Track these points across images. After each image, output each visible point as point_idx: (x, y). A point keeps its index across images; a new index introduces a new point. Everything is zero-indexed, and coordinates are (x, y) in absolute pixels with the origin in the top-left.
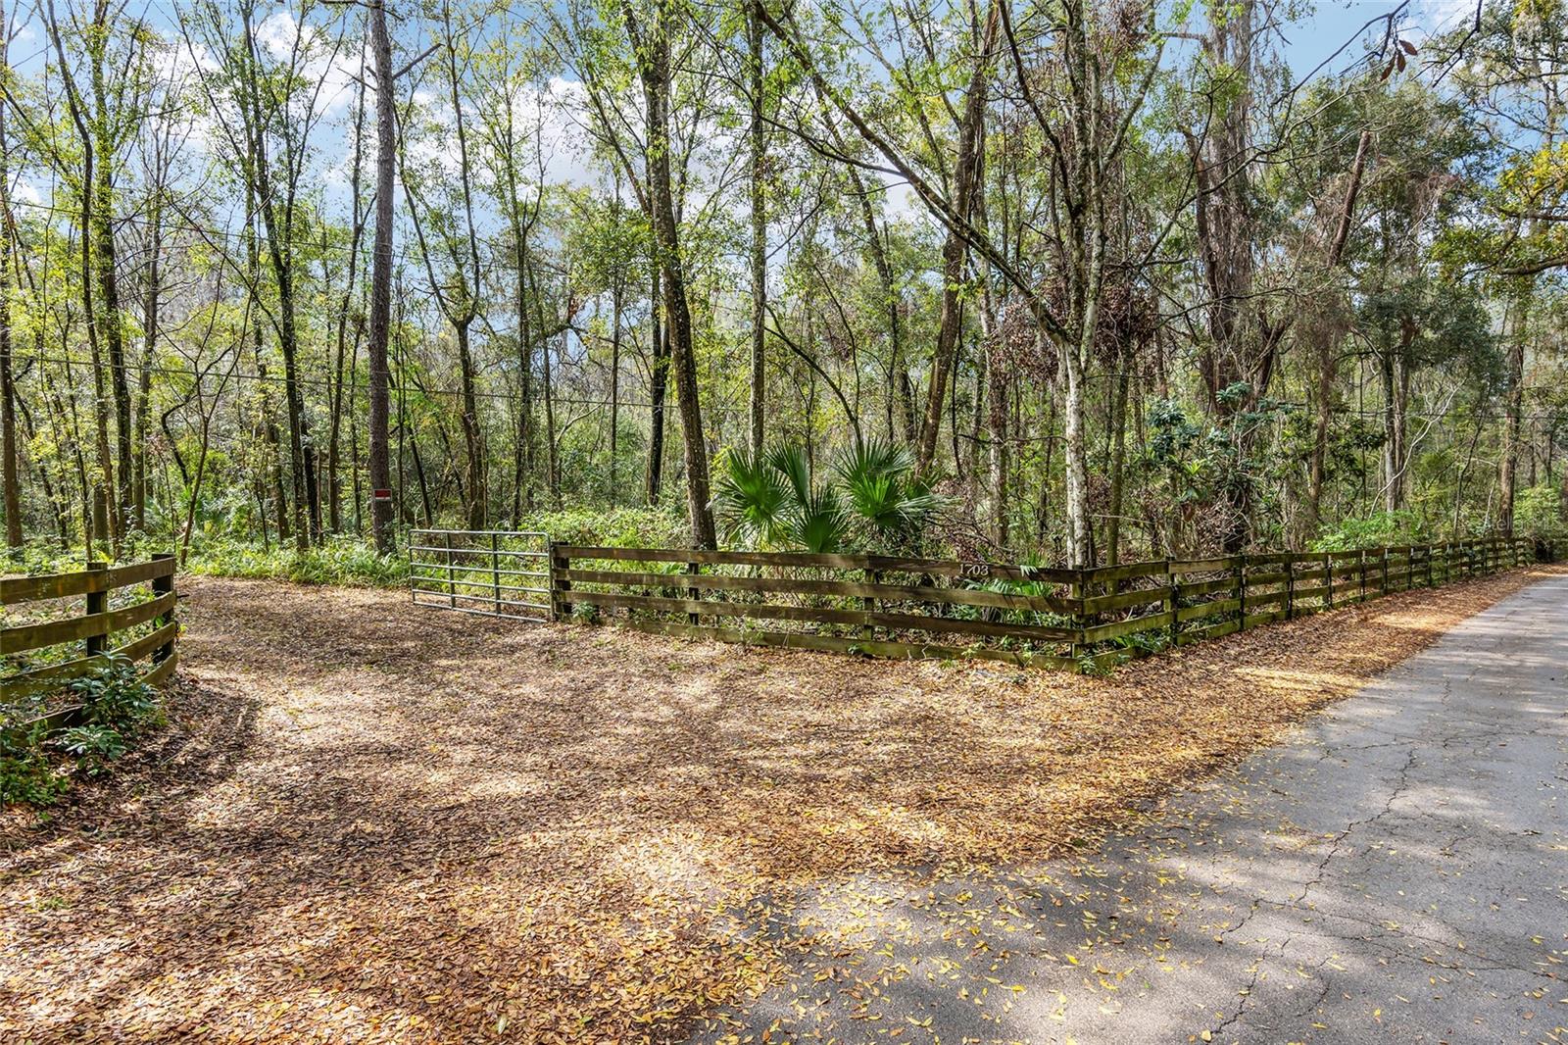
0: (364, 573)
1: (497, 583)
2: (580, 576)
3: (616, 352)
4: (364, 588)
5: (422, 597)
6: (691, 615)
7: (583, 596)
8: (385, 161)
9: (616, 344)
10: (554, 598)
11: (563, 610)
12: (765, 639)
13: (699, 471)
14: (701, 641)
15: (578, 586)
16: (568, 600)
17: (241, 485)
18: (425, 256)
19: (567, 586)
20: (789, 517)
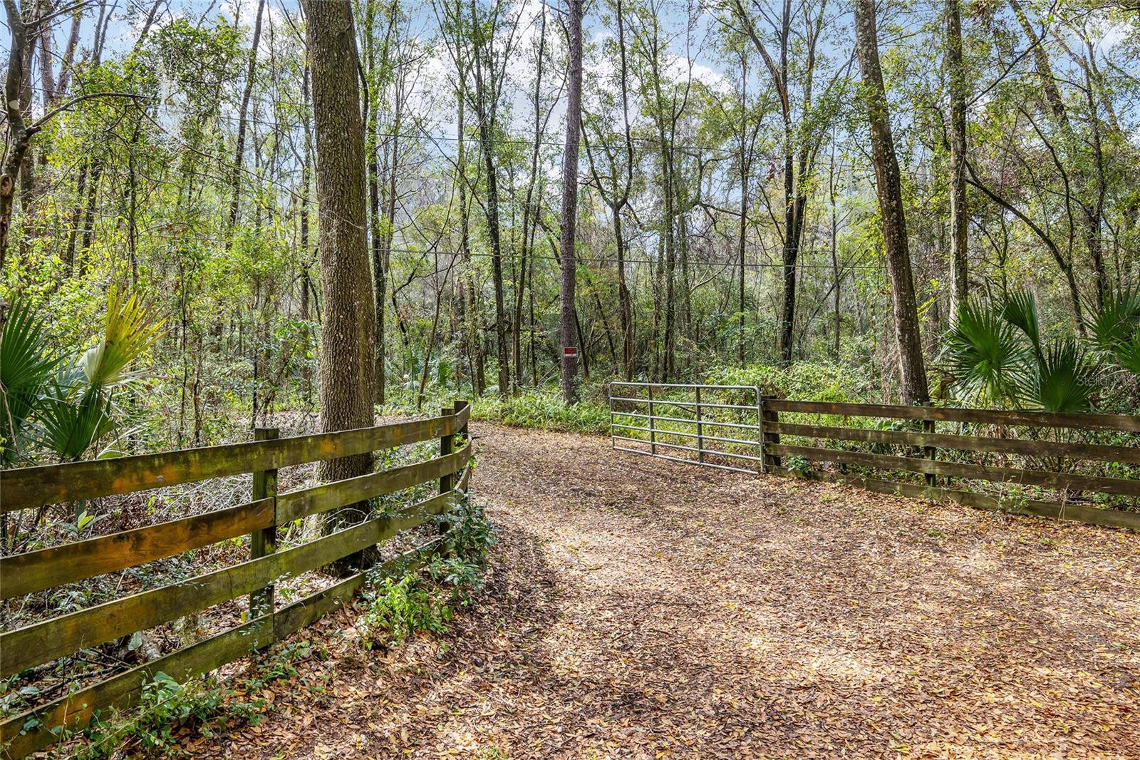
0: (560, 419)
1: (700, 433)
2: (791, 429)
3: (743, 223)
4: (562, 432)
5: (621, 443)
6: (928, 476)
7: (796, 450)
8: (575, 72)
9: (744, 215)
10: (764, 451)
11: (773, 463)
12: (1029, 508)
13: (912, 325)
14: (944, 504)
15: (786, 439)
16: (779, 453)
17: (452, 346)
18: (588, 151)
19: (776, 439)
20: (1020, 372)
